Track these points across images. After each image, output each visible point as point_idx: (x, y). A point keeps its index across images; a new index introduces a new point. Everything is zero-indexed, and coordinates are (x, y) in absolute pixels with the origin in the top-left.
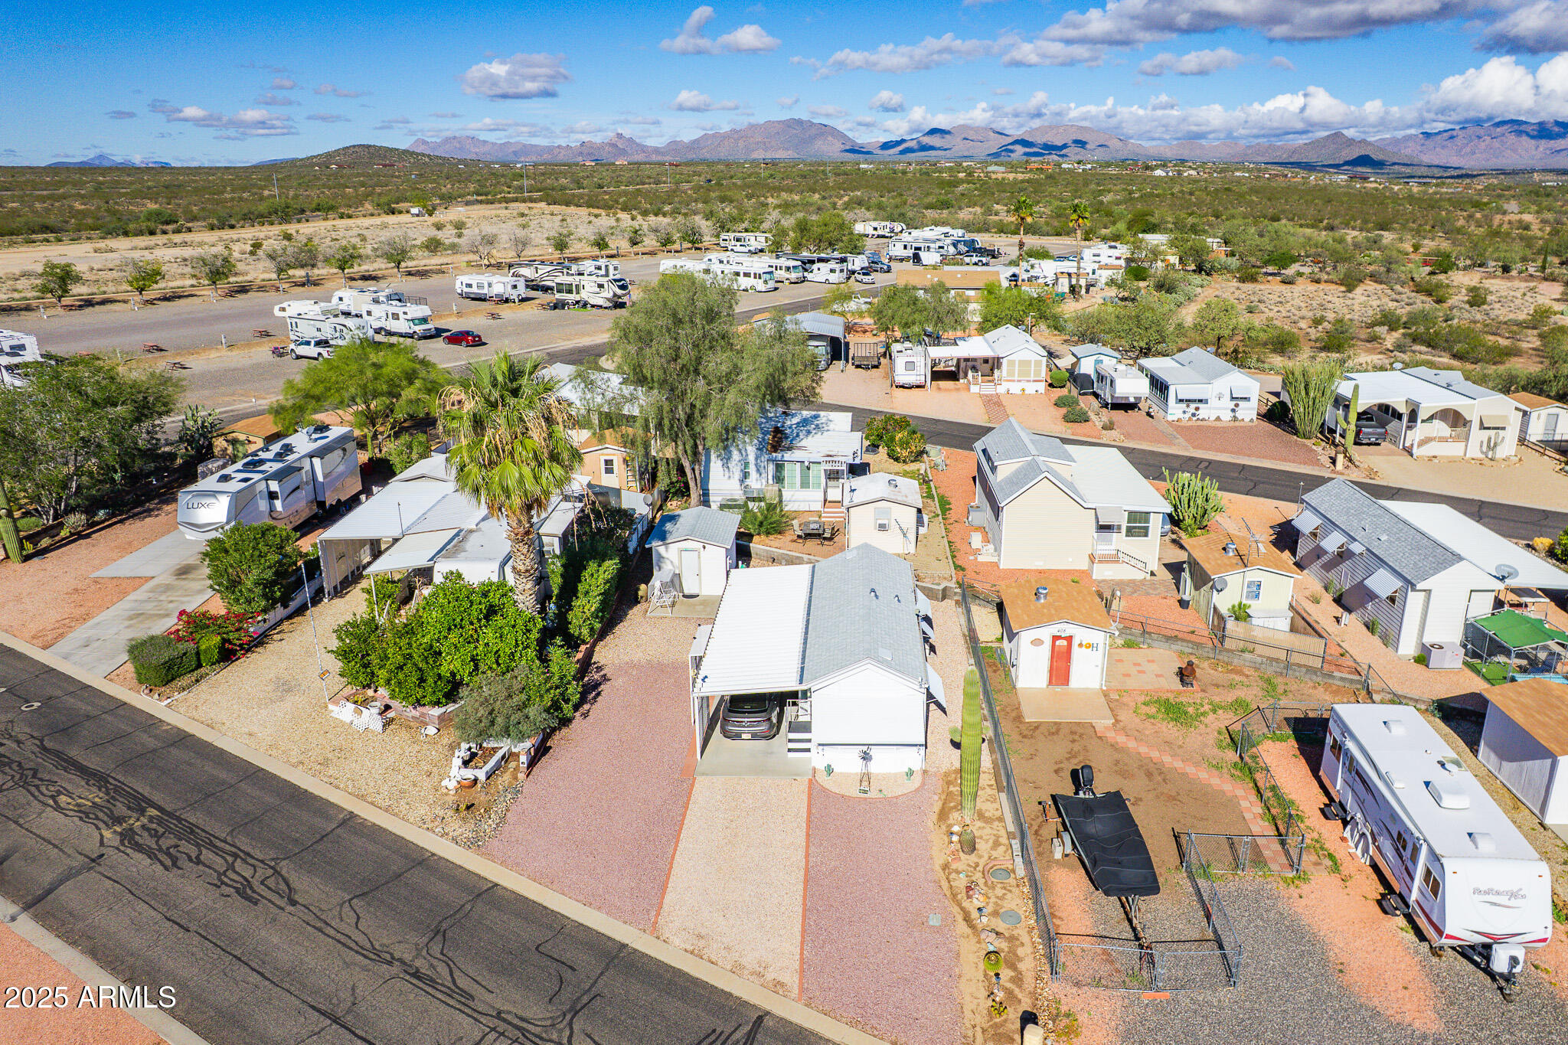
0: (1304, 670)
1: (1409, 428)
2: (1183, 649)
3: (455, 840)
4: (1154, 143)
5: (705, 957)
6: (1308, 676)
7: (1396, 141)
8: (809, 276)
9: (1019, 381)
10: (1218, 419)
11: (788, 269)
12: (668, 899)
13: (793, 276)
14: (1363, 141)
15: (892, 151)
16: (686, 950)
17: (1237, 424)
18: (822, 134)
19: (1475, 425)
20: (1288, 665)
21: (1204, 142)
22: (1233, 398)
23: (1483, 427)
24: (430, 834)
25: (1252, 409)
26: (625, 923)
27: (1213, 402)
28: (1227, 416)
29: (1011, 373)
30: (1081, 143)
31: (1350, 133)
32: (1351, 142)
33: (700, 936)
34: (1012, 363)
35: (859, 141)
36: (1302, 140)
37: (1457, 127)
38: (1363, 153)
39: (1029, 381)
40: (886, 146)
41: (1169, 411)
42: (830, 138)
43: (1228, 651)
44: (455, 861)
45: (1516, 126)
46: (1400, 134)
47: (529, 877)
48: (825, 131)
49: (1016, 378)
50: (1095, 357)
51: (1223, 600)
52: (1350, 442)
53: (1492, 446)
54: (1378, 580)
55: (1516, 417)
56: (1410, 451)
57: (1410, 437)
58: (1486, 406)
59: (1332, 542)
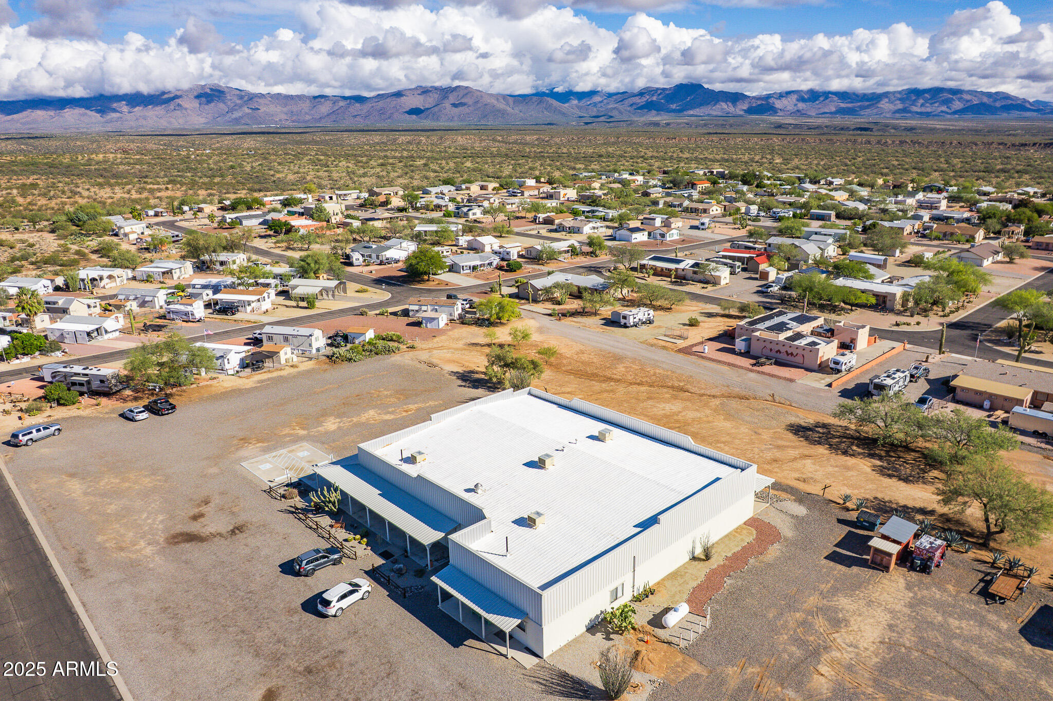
1: (101, 282)
19: (117, 277)
23: (119, 277)
51: (127, 309)
52: (91, 288)
53: (122, 281)
54: (147, 299)
55: (124, 273)
56: (104, 287)
57: (102, 284)
58: (117, 272)
59: (131, 298)
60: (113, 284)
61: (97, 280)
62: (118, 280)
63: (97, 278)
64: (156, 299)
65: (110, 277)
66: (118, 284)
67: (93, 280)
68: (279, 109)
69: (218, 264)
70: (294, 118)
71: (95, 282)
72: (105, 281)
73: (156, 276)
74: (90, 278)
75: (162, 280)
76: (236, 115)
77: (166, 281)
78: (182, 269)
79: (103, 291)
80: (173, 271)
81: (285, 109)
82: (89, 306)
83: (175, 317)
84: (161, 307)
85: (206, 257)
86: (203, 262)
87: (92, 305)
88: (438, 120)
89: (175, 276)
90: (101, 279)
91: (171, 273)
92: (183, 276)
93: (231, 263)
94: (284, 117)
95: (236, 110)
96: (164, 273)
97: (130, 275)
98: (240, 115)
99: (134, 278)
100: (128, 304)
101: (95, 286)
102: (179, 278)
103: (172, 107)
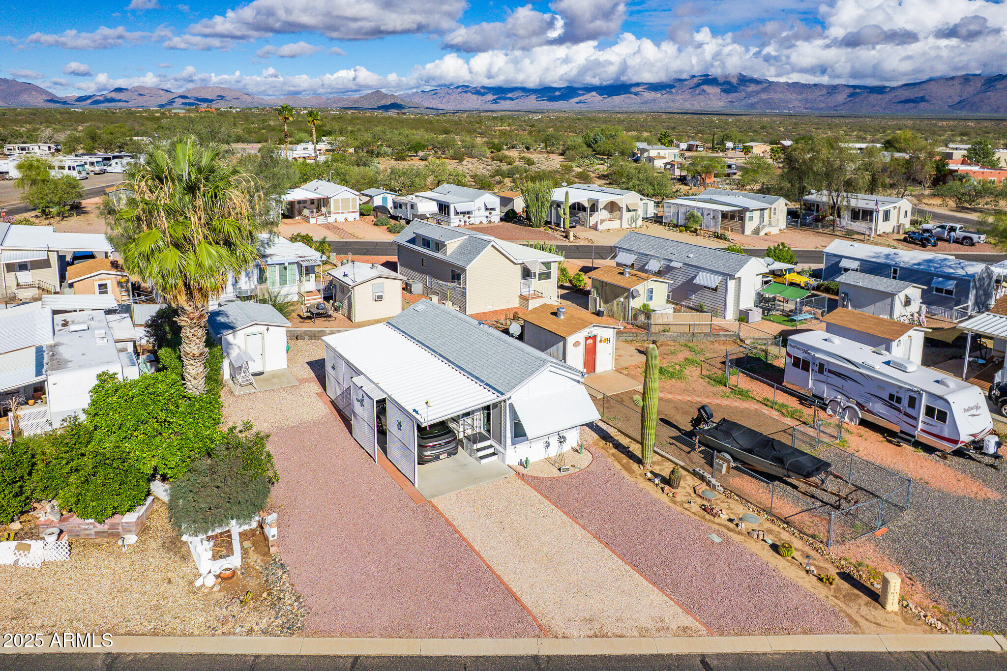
0: (703, 335)
1: (591, 215)
2: (627, 338)
3: (265, 632)
4: (269, 98)
5: (610, 634)
6: (705, 339)
7: (408, 95)
8: (109, 169)
9: (342, 213)
10: (481, 222)
11: (92, 164)
12: (527, 600)
13: (97, 168)
14: (392, 95)
15: (84, 103)
16: (589, 637)
17: (492, 225)
18: (27, 90)
19: (624, 210)
20: (693, 335)
21: (300, 96)
22: (487, 209)
23: (629, 210)
24: (232, 637)
25: (497, 215)
26: (515, 637)
27: (475, 213)
28: (485, 221)
29: (337, 208)
30: (222, 97)
31: (383, 91)
32: (385, 96)
33: (590, 620)
34: (337, 201)
35: (58, 96)
36: (357, 96)
37: (438, 88)
38: (393, 102)
39: (349, 212)
40: (80, 99)
41: (452, 221)
42: (34, 93)
43: (653, 333)
44: (288, 653)
45: (465, 89)
46: (410, 92)
47: (382, 636)
48: (29, 88)
49: (340, 211)
50: (382, 195)
51: (636, 304)
52: (568, 225)
53: (634, 220)
54: (703, 279)
55: (641, 203)
56: (595, 228)
57: (593, 220)
58: (629, 198)
59: (654, 265)
60: (615, 225)
61: (584, 209)
62: (627, 216)
63: (586, 205)
64: (731, 284)
65: (612, 207)
66: (625, 225)
67: (577, 208)
68: (794, 96)
69: (846, 215)
70: (808, 105)
71: (581, 214)
72: (602, 214)
73: (707, 220)
74: (571, 201)
75: (720, 231)
76: (752, 100)
77: (729, 234)
78: (767, 212)
79: (591, 235)
80: (748, 214)
81: (800, 97)
82: (527, 273)
83: (826, 393)
84: (743, 317)
85: (821, 197)
86: (810, 207)
87: (537, 269)
88: (977, 110)
89: (750, 227)
90: (594, 208)
91: (742, 219)
92: (766, 230)
93: (881, 216)
94: (797, 103)
95: (753, 96)
96: (724, 215)
97: (652, 211)
98: (756, 100)
99: (658, 220)
100: (641, 288)
101: (578, 222)
102: (756, 232)
103: (697, 92)
